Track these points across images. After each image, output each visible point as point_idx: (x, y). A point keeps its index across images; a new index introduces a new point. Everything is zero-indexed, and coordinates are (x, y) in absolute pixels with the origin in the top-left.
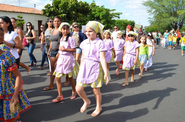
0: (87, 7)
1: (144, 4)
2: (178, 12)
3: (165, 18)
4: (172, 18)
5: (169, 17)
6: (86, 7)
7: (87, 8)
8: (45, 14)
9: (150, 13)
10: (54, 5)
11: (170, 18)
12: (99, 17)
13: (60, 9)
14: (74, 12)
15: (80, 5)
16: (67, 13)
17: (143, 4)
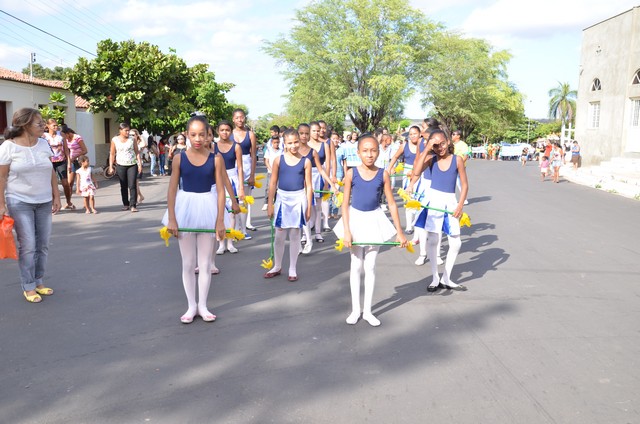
0: (187, 74)
1: (269, 51)
2: (371, 81)
3: (336, 98)
4: (355, 98)
5: (347, 95)
6: (184, 72)
7: (187, 77)
8: (76, 88)
9: (289, 81)
10: (102, 63)
11: (349, 97)
12: (194, 98)
13: (125, 76)
14: (166, 88)
15: (175, 69)
16: (145, 88)
17: (263, 48)
